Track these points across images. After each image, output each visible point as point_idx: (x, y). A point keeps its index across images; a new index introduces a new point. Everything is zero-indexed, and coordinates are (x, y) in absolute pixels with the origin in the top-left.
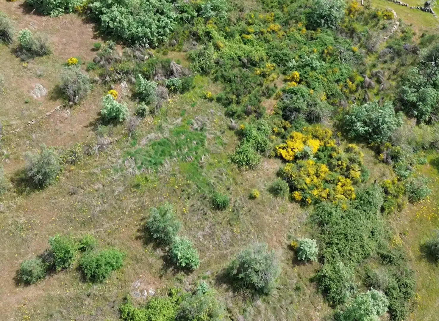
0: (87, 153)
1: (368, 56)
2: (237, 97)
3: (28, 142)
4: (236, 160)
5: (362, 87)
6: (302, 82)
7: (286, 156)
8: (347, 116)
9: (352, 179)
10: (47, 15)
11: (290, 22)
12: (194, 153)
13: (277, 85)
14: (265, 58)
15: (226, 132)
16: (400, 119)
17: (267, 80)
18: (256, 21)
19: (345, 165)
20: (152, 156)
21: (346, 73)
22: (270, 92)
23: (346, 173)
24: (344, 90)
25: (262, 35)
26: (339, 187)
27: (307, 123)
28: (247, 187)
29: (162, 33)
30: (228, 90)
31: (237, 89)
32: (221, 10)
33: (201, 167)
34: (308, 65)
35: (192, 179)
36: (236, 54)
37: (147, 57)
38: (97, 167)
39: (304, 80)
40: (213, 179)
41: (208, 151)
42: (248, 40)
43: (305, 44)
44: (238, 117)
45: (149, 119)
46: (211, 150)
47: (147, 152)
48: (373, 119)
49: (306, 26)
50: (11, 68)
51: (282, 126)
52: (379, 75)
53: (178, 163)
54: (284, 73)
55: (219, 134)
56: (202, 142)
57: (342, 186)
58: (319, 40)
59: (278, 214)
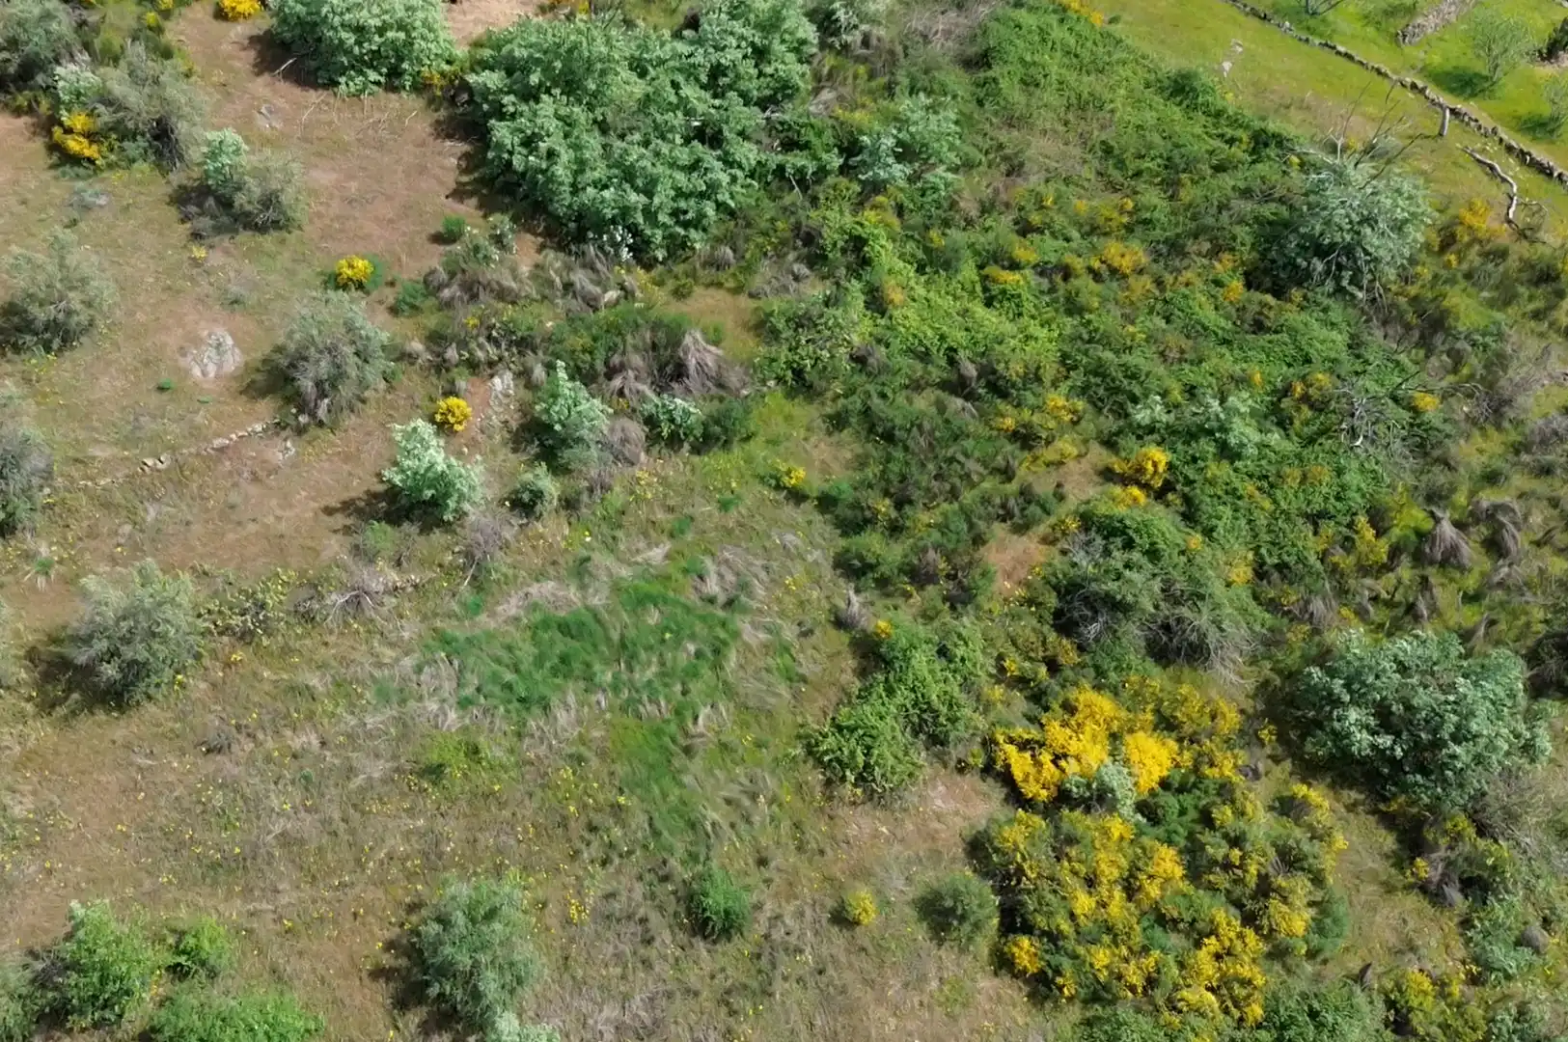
0: (301, 609)
1: (1476, 433)
2: (900, 504)
3: (127, 528)
4: (826, 753)
5: (1419, 559)
6: (1170, 496)
7: (1026, 780)
8: (1316, 672)
9: (1269, 936)
10: (325, 87)
11: (1191, 247)
12: (678, 688)
13: (1067, 488)
14: (1049, 372)
15: (817, 632)
16: (1540, 731)
17: (1036, 459)
18: (1059, 221)
19: (1253, 869)
20: (524, 667)
21: (1359, 489)
22: (1034, 510)
23: (1249, 905)
24: (1336, 559)
25: (1066, 278)
26: (1204, 958)
27: (1150, 663)
28: (836, 871)
29: (689, 216)
30: (872, 471)
31: (903, 478)
32: (932, 161)
33: (688, 751)
34: (1210, 433)
35: (639, 791)
36: (943, 338)
37: (612, 294)
38: (322, 666)
39: (1179, 487)
40: (715, 809)
41: (729, 691)
42: (1004, 292)
43: (1226, 342)
44: (883, 583)
45: (552, 528)
46: (741, 691)
47: (509, 648)
48: (1418, 710)
49: (1246, 274)
50: (153, 257)
51: (1041, 654)
52: (1504, 519)
53: (608, 716)
54: (1110, 443)
55: (789, 633)
56: (717, 652)
57: (1218, 957)
58: (1285, 337)
59: (930, 1008)
